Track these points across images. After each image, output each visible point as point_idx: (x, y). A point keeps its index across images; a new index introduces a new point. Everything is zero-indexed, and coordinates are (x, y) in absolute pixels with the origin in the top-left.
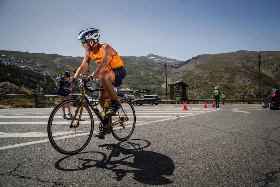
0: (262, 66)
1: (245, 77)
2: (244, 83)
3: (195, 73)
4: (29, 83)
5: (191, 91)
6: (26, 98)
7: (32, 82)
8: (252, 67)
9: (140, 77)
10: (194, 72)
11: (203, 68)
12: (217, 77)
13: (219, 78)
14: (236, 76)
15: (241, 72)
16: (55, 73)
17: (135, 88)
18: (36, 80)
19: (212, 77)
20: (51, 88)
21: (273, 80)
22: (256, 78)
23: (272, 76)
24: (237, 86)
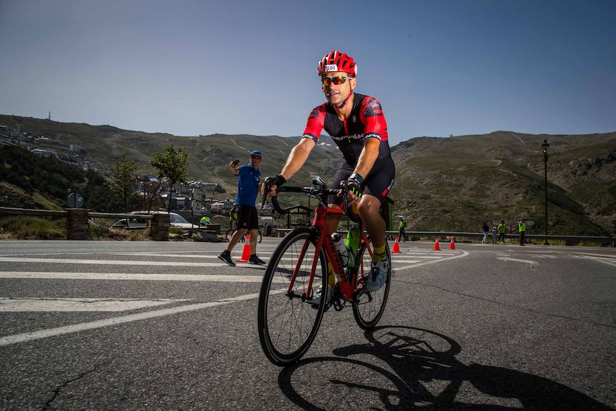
1: (508, 187)
2: (506, 200)
3: (405, 175)
4: (50, 186)
5: (395, 212)
6: (46, 218)
7: (56, 182)
8: (524, 167)
10: (403, 174)
11: (422, 165)
12: (450, 184)
13: (455, 188)
14: (491, 184)
15: (501, 177)
16: (107, 165)
18: (65, 180)
19: (441, 184)
20: (97, 198)
21: (567, 194)
22: (531, 190)
23: (565, 187)
24: (491, 205)
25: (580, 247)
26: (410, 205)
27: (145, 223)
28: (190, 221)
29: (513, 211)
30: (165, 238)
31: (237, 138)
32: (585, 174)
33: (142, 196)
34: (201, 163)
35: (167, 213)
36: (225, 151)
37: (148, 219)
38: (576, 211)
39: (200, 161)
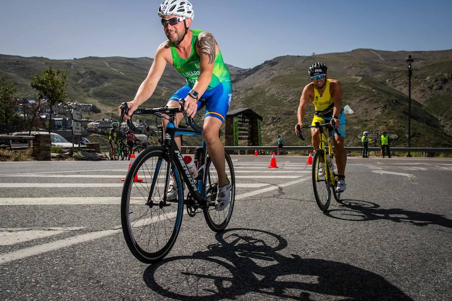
0: (403, 80)
1: (367, 102)
2: (365, 114)
3: (270, 92)
8: (383, 83)
9: (160, 100)
10: (268, 91)
11: (285, 83)
14: (350, 100)
15: (360, 93)
17: (150, 120)
21: (424, 108)
22: (390, 105)
23: (422, 101)
24: (351, 120)
25: (441, 158)
26: (275, 120)
27: (27, 143)
28: (69, 140)
29: (373, 126)
30: (47, 158)
31: (110, 61)
32: (441, 88)
33: (21, 117)
34: (77, 85)
35: (48, 133)
36: (98, 73)
37: (30, 139)
38: (431, 123)
39: (75, 83)
